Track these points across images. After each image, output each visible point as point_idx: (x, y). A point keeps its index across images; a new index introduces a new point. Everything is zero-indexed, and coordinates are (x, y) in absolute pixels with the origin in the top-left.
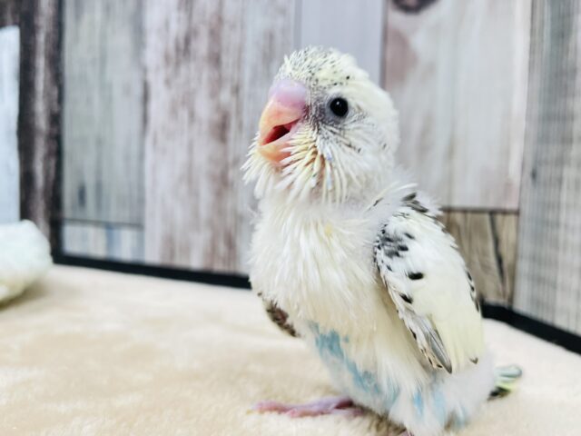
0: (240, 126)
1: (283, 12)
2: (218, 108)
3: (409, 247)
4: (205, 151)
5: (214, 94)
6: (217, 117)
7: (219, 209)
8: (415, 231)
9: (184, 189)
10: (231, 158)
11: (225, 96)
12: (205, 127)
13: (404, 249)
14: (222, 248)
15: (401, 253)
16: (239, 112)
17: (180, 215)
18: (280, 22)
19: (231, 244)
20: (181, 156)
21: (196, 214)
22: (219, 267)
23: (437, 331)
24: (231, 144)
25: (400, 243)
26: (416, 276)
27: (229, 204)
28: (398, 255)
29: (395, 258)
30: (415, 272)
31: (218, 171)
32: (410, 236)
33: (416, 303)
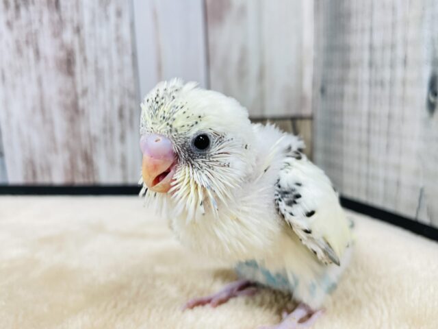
0: (85, 60)
3: (301, 194)
4: (54, 84)
5: (57, 34)
6: (62, 54)
7: (74, 133)
8: (301, 179)
9: (38, 118)
10: (79, 90)
11: (68, 36)
12: (51, 64)
13: (298, 196)
14: (81, 165)
15: (297, 200)
16: (82, 49)
17: (38, 141)
19: (88, 160)
20: (32, 90)
21: (53, 139)
22: (80, 180)
23: (328, 244)
24: (78, 77)
25: (294, 193)
26: (310, 214)
27: (83, 129)
28: (295, 202)
29: (294, 206)
30: (309, 211)
31: (69, 101)
32: (299, 184)
33: (313, 232)
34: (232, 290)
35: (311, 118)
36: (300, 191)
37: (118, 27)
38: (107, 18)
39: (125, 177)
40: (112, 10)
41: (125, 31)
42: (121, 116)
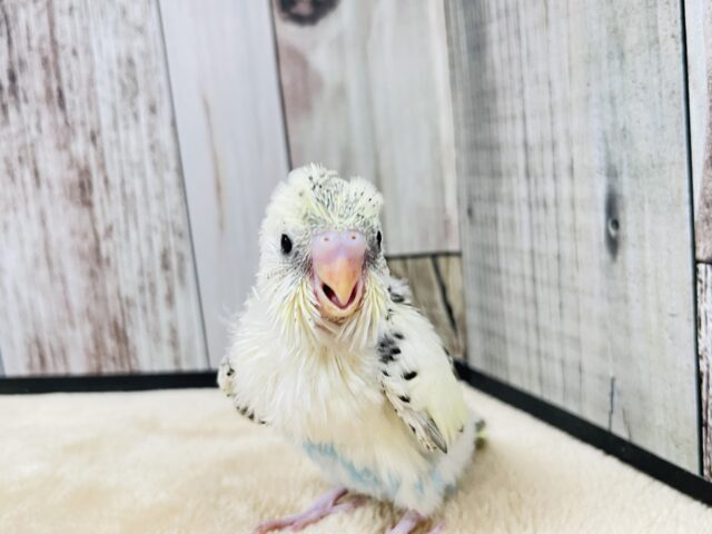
0: (106, 181)
1: (141, 30)
2: (72, 163)
3: (401, 348)
4: (64, 221)
5: (63, 146)
6: (73, 176)
7: (99, 298)
8: (403, 330)
9: (43, 273)
10: (101, 230)
11: (80, 146)
12: (57, 191)
13: (397, 351)
14: (110, 344)
15: (395, 356)
16: (102, 166)
17: (45, 309)
18: (138, 43)
19: (121, 336)
20: (32, 231)
21: (67, 305)
22: (110, 368)
23: (432, 420)
24: (97, 209)
25: (391, 347)
26: (410, 376)
27: (110, 289)
28: (391, 359)
29: (391, 363)
30: (409, 372)
31: (86, 246)
32: (399, 337)
33: (412, 401)
34: (325, 506)
35: (459, 254)
36: (400, 344)
37: (152, 129)
38: (136, 116)
39: (177, 361)
40: (142, 104)
41: (164, 134)
42: (166, 266)
